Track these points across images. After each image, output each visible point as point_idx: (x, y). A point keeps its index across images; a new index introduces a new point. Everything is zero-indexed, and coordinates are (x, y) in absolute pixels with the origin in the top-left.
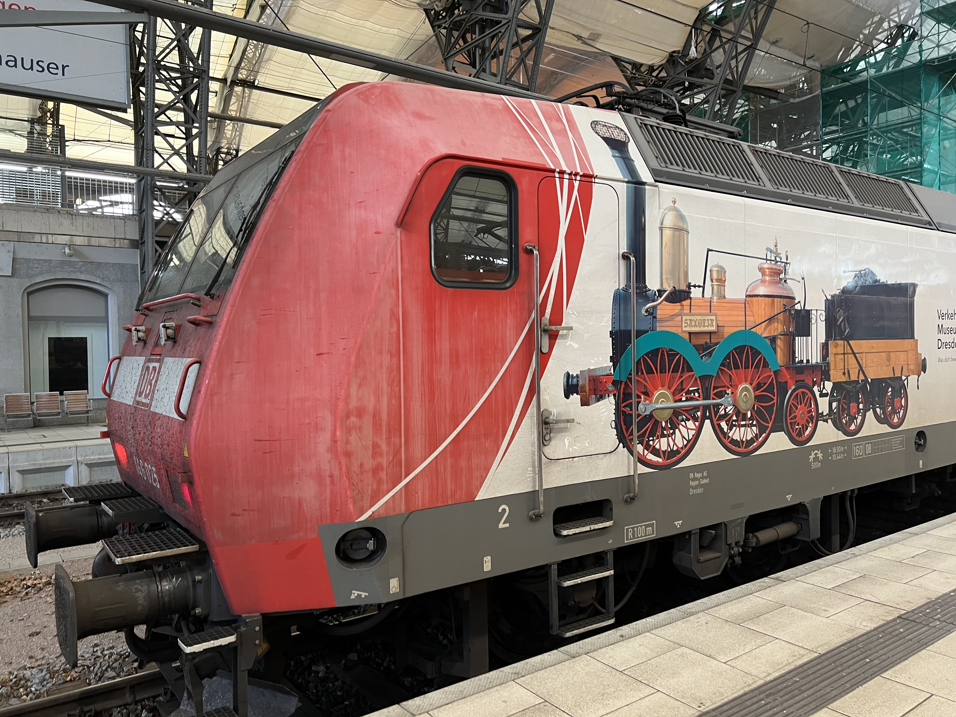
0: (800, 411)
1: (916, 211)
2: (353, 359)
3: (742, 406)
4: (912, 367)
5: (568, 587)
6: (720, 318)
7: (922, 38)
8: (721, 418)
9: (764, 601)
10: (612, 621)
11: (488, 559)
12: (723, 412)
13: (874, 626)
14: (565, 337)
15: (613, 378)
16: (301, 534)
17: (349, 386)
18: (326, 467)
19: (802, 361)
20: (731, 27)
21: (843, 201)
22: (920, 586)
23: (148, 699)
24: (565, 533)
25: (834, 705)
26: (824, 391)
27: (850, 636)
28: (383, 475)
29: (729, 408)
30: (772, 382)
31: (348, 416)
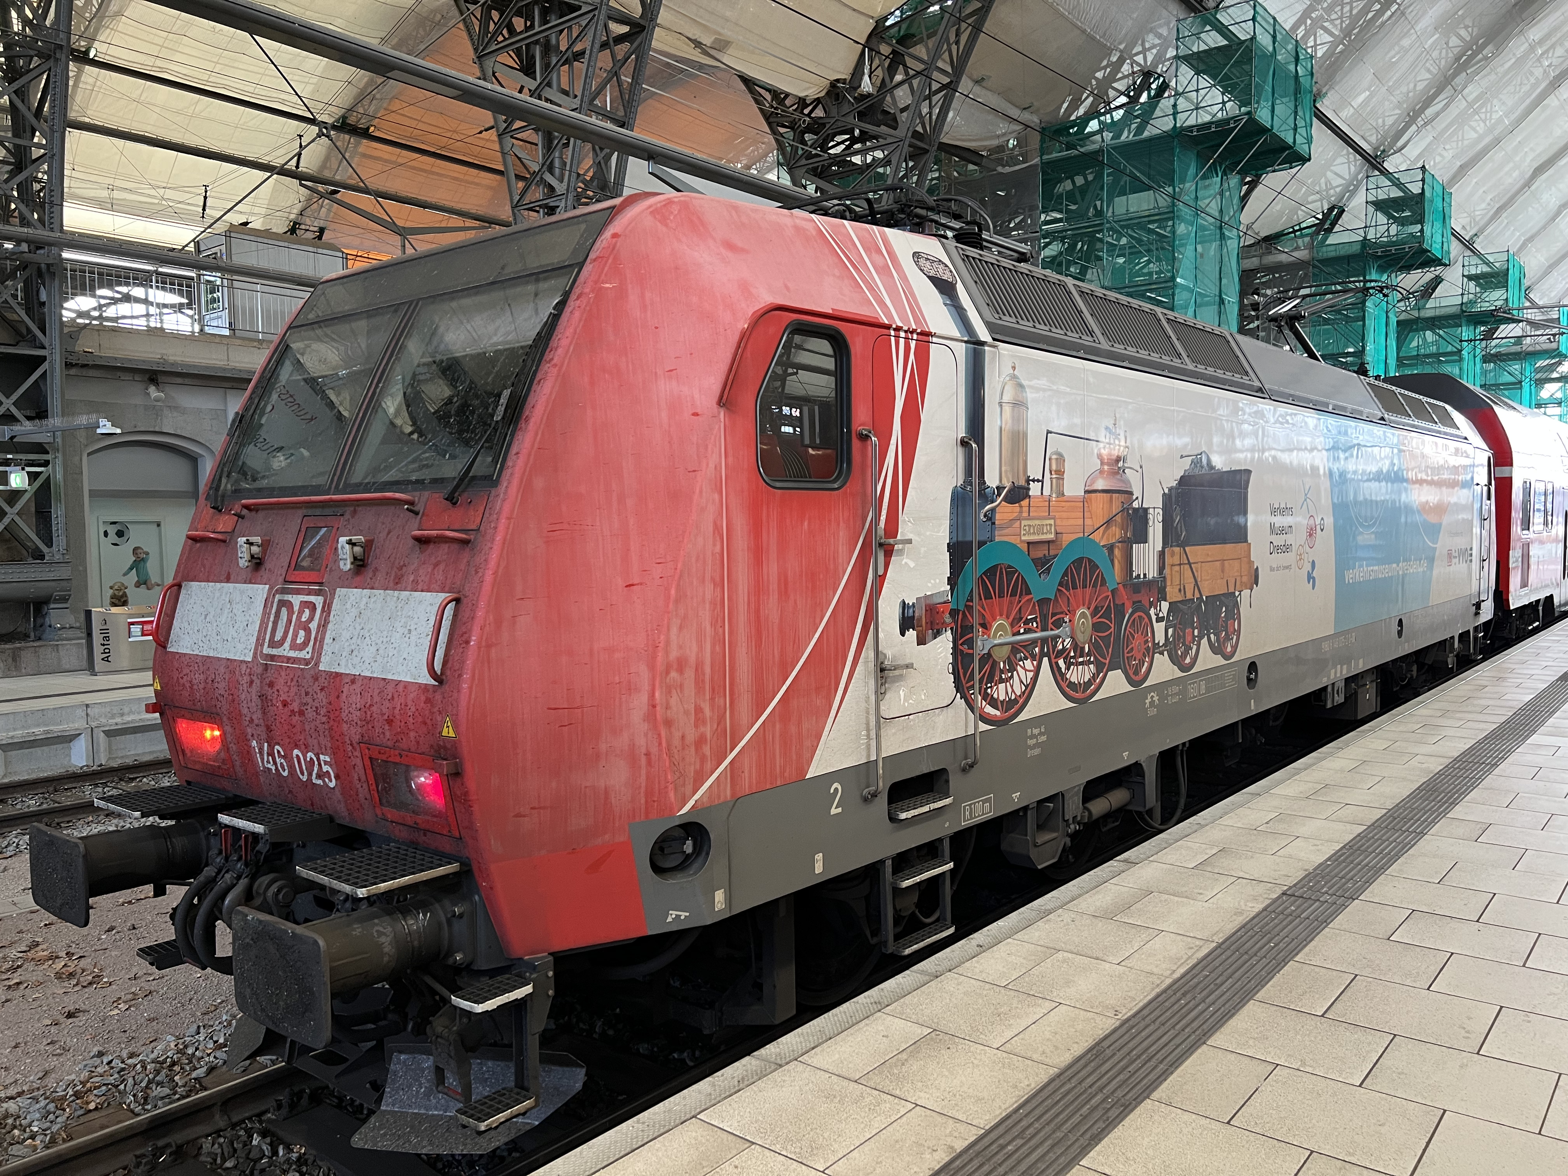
0: (1137, 642)
1: (1247, 374)
2: (673, 592)
3: (1080, 638)
4: (1245, 579)
5: (907, 888)
6: (1058, 522)
7: (1178, 94)
8: (1060, 654)
9: (1127, 889)
10: (952, 930)
11: (819, 856)
12: (1061, 647)
13: (1259, 907)
14: (901, 551)
15: (951, 606)
16: (607, 837)
17: (669, 630)
18: (641, 741)
19: (1139, 575)
20: (920, 51)
21: (1177, 362)
22: (1290, 857)
23: (250, 1119)
24: (903, 816)
25: (1259, 996)
26: (1161, 615)
27: (1240, 920)
28: (707, 750)
29: (1067, 640)
30: (1109, 605)
31: (667, 673)
